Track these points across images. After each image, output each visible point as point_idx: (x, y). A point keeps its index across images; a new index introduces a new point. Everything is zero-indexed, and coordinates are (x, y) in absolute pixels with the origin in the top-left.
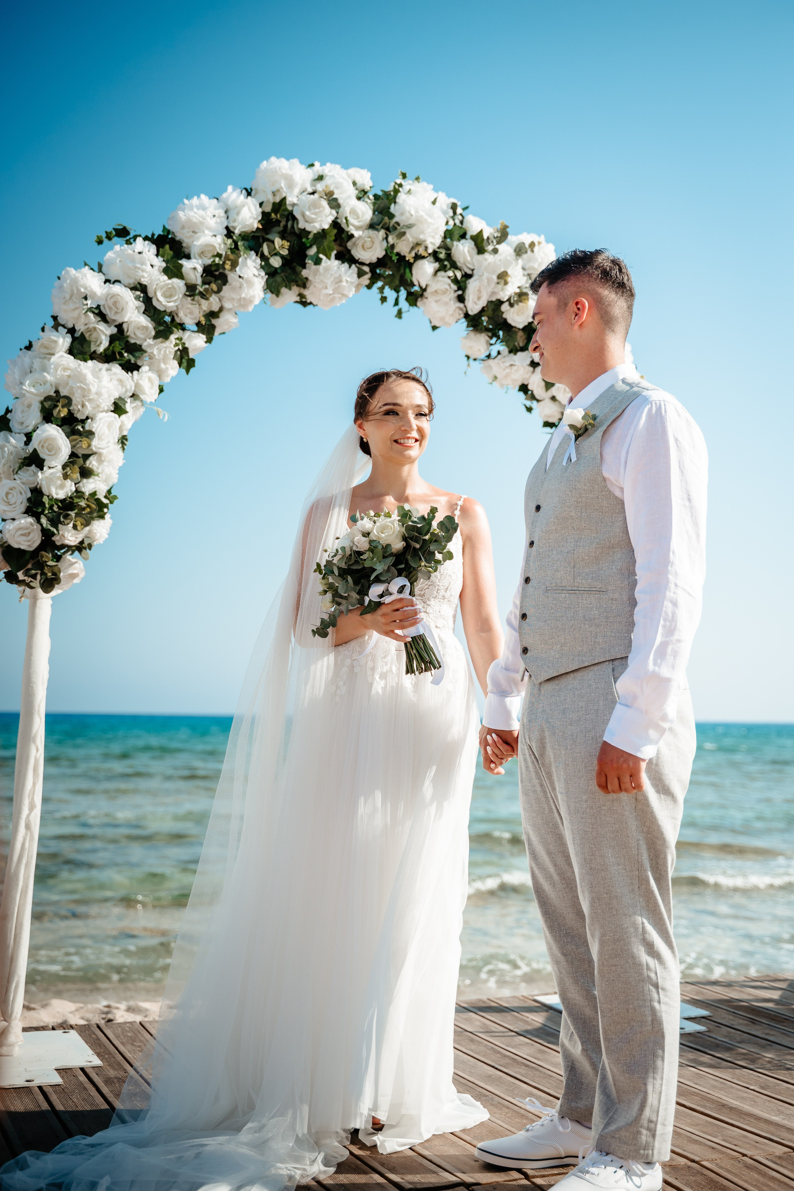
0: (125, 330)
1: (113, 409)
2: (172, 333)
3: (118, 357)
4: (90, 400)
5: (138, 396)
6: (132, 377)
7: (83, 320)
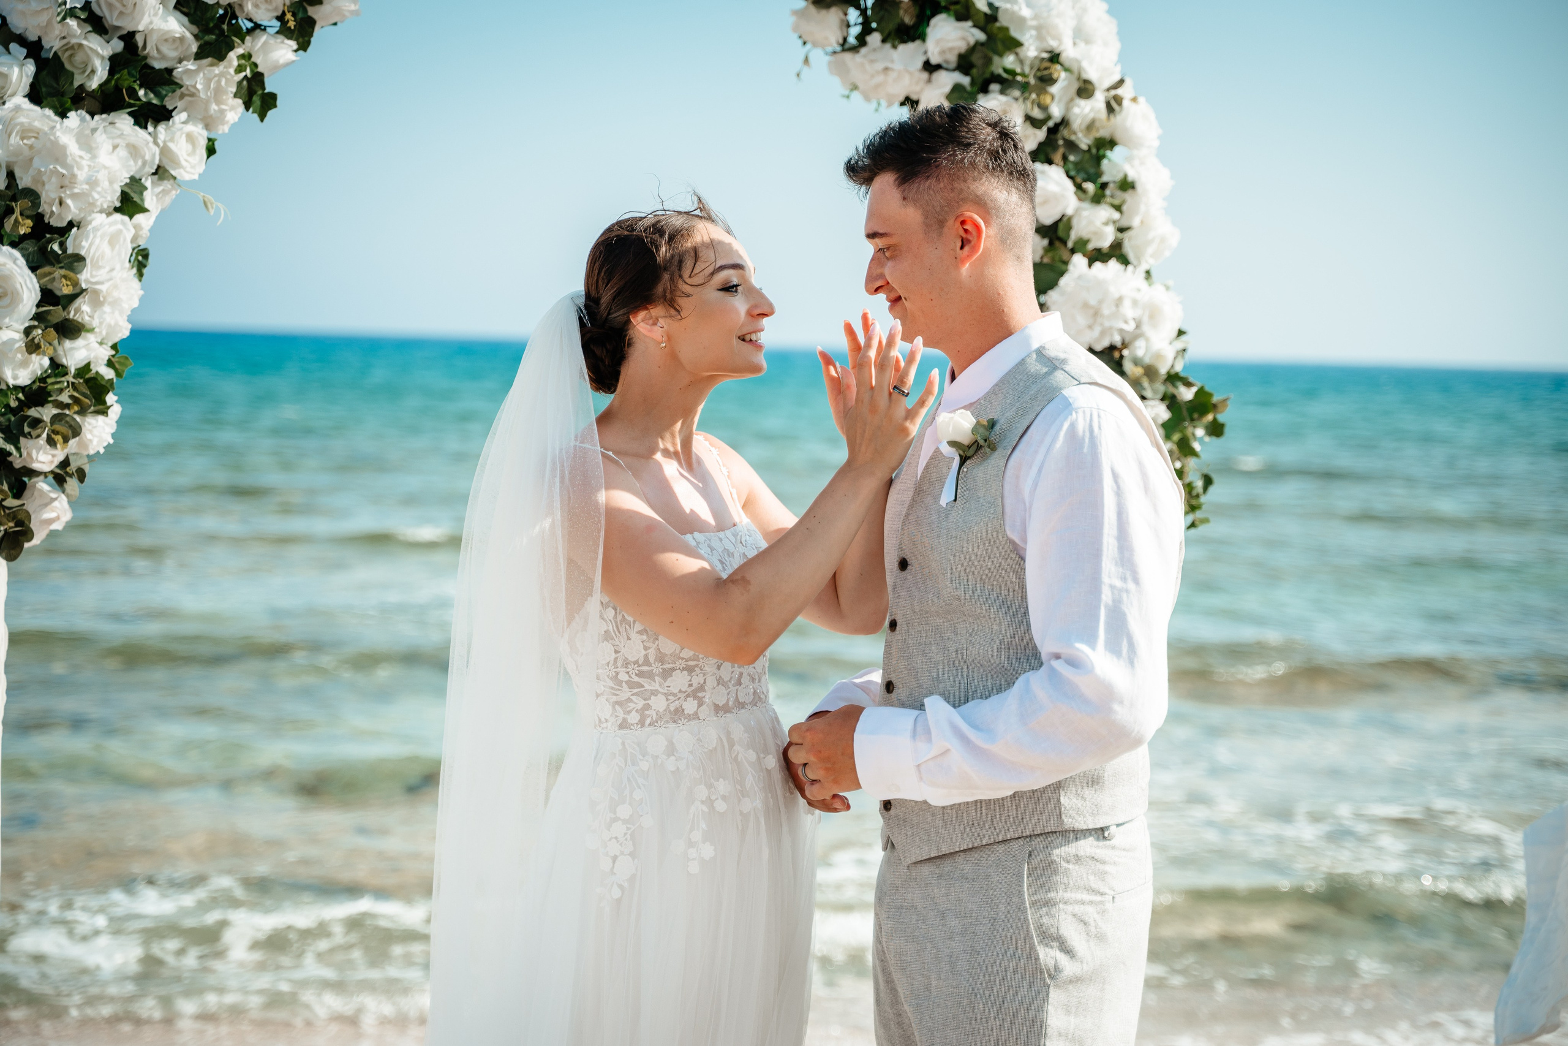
0: (140, 44)
1: (118, 204)
2: (231, 47)
3: (127, 99)
4: (74, 196)
5: (166, 171)
6: (155, 136)
7: (57, 30)
